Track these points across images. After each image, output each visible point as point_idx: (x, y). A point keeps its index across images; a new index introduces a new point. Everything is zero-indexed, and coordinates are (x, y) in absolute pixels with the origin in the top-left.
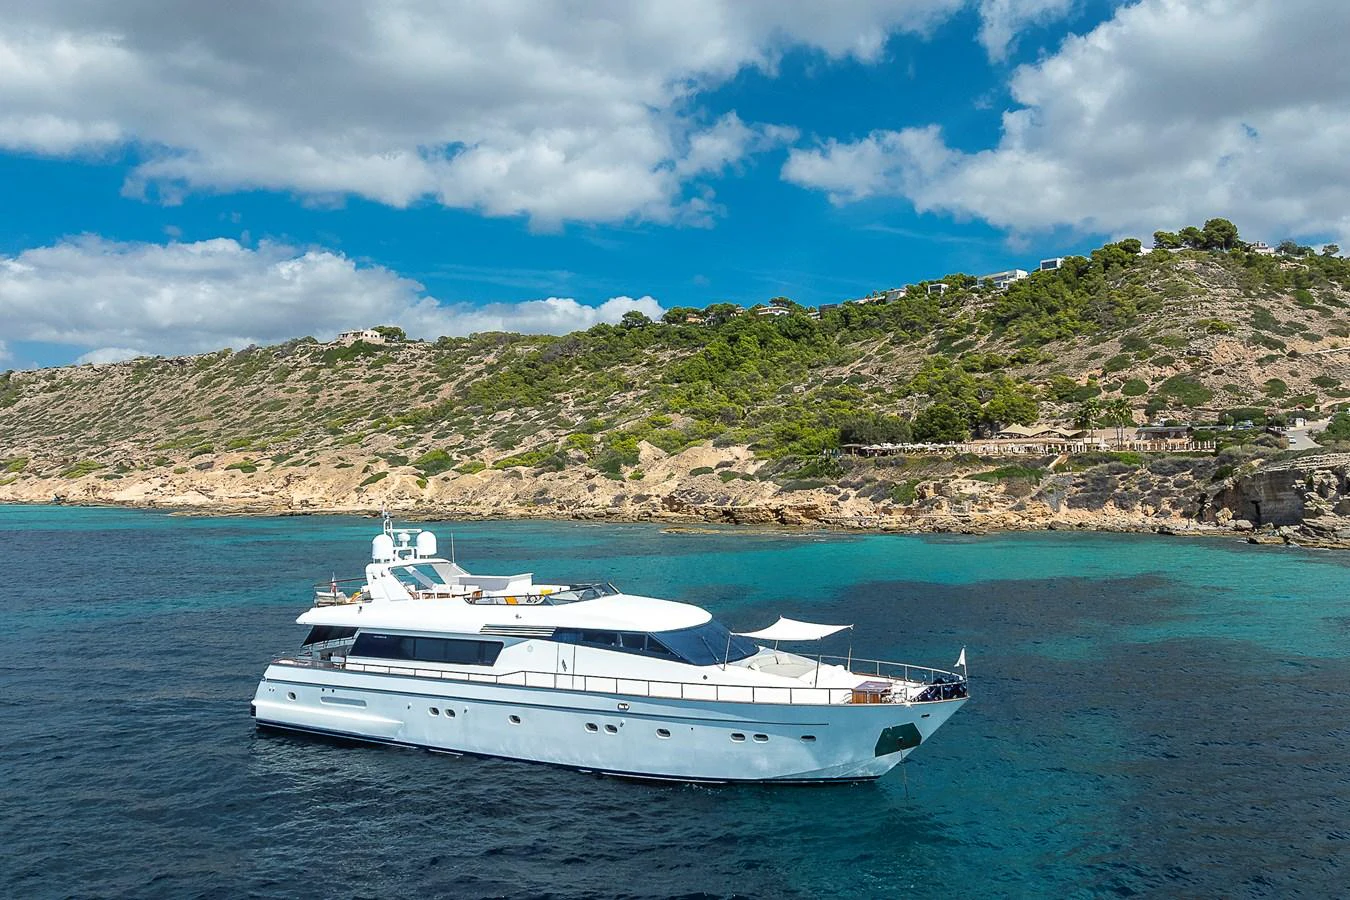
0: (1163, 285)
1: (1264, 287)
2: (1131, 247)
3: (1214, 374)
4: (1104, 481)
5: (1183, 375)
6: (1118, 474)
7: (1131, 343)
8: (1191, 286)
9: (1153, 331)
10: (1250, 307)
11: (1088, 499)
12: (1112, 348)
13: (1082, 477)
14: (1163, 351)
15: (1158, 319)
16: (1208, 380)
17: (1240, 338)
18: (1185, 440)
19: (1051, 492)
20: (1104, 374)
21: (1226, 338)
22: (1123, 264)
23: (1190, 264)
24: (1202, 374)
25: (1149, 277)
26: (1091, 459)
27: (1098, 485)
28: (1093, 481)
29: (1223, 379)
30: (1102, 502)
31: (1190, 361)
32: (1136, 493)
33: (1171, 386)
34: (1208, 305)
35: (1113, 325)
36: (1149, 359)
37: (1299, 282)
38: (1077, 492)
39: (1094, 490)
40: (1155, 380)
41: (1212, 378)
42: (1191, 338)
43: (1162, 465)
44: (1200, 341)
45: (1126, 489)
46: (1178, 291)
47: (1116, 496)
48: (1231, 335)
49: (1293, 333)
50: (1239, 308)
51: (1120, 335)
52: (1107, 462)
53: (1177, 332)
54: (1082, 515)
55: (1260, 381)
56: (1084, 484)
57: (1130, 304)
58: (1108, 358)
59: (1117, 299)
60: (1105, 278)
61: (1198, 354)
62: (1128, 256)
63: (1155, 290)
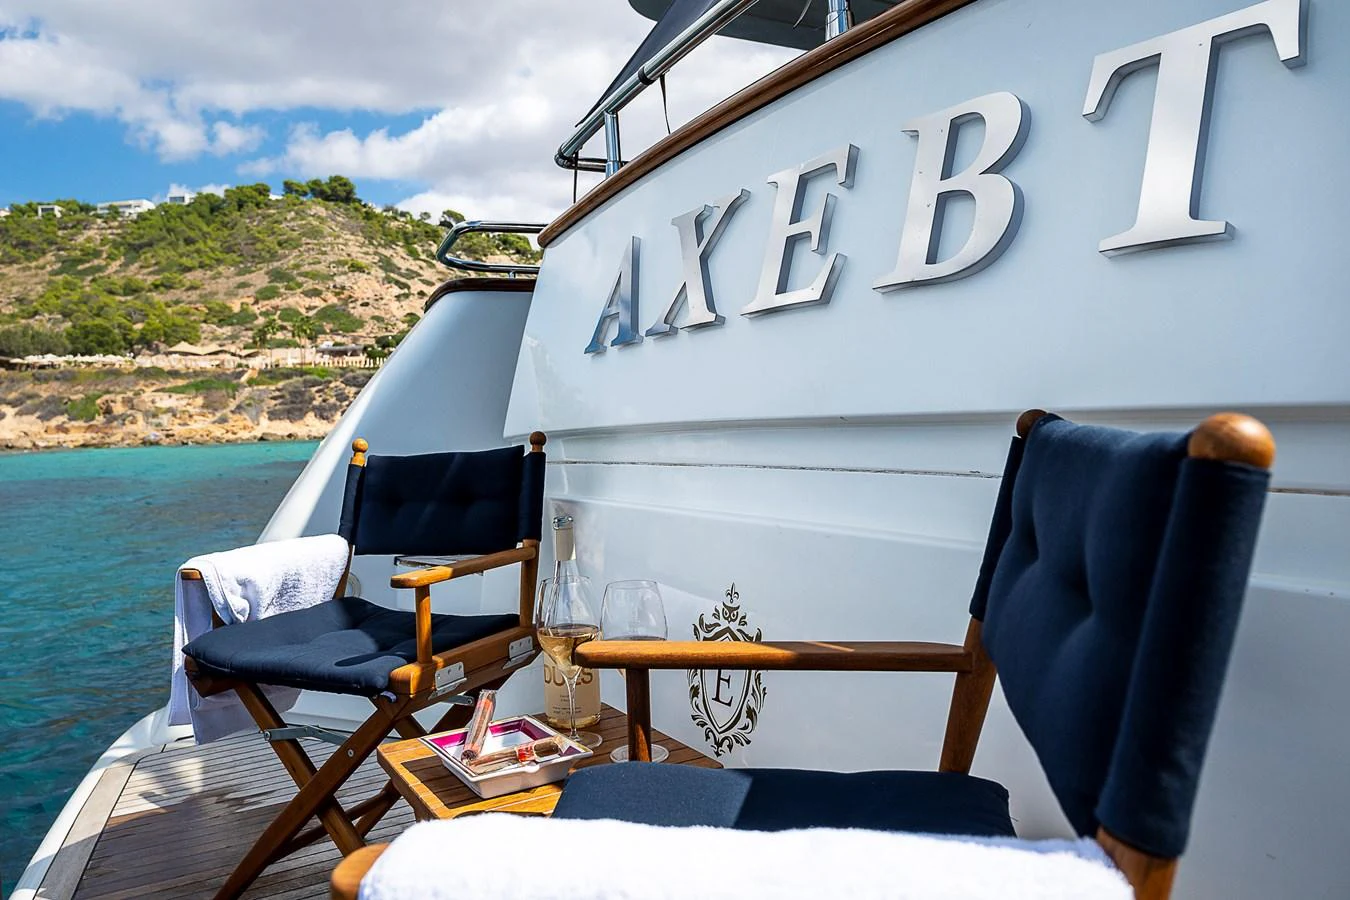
0: (301, 226)
1: (381, 239)
2: (263, 191)
3: (362, 305)
4: (302, 394)
5: (333, 306)
6: (313, 386)
7: (277, 275)
8: (327, 230)
9: (297, 266)
10: (376, 253)
11: (289, 412)
12: (259, 279)
13: (278, 390)
14: (309, 285)
15: (300, 256)
16: (357, 311)
17: (376, 277)
18: (362, 357)
19: (249, 405)
20: (256, 302)
21: (365, 276)
22: (258, 205)
23: (321, 210)
24: (351, 305)
25: (286, 219)
26: (282, 374)
27: (296, 398)
28: (290, 393)
29: (369, 311)
30: (302, 414)
31: (337, 294)
32: (335, 405)
33: (326, 314)
34: (344, 248)
35: (258, 259)
36: (300, 290)
37: (408, 240)
38: (276, 405)
39: (293, 402)
40: (309, 309)
41: (361, 309)
42: (335, 274)
43: (354, 378)
44: (343, 277)
45: (324, 401)
46: (315, 233)
47: (314, 409)
48: (369, 273)
49: (413, 278)
50: (367, 253)
51: (265, 267)
52: (301, 376)
53: (321, 268)
54: (282, 428)
55: (400, 314)
56: (281, 397)
57: (271, 242)
58: (259, 287)
59: (257, 235)
60: (241, 216)
61: (343, 288)
62: (261, 198)
63: (294, 230)
